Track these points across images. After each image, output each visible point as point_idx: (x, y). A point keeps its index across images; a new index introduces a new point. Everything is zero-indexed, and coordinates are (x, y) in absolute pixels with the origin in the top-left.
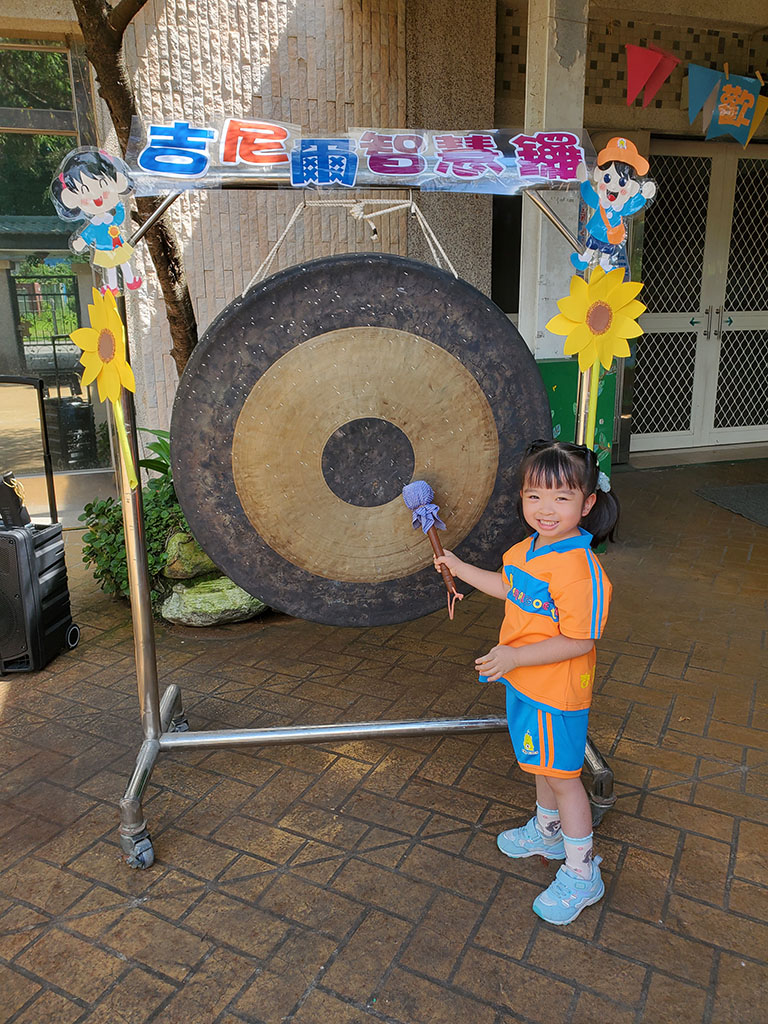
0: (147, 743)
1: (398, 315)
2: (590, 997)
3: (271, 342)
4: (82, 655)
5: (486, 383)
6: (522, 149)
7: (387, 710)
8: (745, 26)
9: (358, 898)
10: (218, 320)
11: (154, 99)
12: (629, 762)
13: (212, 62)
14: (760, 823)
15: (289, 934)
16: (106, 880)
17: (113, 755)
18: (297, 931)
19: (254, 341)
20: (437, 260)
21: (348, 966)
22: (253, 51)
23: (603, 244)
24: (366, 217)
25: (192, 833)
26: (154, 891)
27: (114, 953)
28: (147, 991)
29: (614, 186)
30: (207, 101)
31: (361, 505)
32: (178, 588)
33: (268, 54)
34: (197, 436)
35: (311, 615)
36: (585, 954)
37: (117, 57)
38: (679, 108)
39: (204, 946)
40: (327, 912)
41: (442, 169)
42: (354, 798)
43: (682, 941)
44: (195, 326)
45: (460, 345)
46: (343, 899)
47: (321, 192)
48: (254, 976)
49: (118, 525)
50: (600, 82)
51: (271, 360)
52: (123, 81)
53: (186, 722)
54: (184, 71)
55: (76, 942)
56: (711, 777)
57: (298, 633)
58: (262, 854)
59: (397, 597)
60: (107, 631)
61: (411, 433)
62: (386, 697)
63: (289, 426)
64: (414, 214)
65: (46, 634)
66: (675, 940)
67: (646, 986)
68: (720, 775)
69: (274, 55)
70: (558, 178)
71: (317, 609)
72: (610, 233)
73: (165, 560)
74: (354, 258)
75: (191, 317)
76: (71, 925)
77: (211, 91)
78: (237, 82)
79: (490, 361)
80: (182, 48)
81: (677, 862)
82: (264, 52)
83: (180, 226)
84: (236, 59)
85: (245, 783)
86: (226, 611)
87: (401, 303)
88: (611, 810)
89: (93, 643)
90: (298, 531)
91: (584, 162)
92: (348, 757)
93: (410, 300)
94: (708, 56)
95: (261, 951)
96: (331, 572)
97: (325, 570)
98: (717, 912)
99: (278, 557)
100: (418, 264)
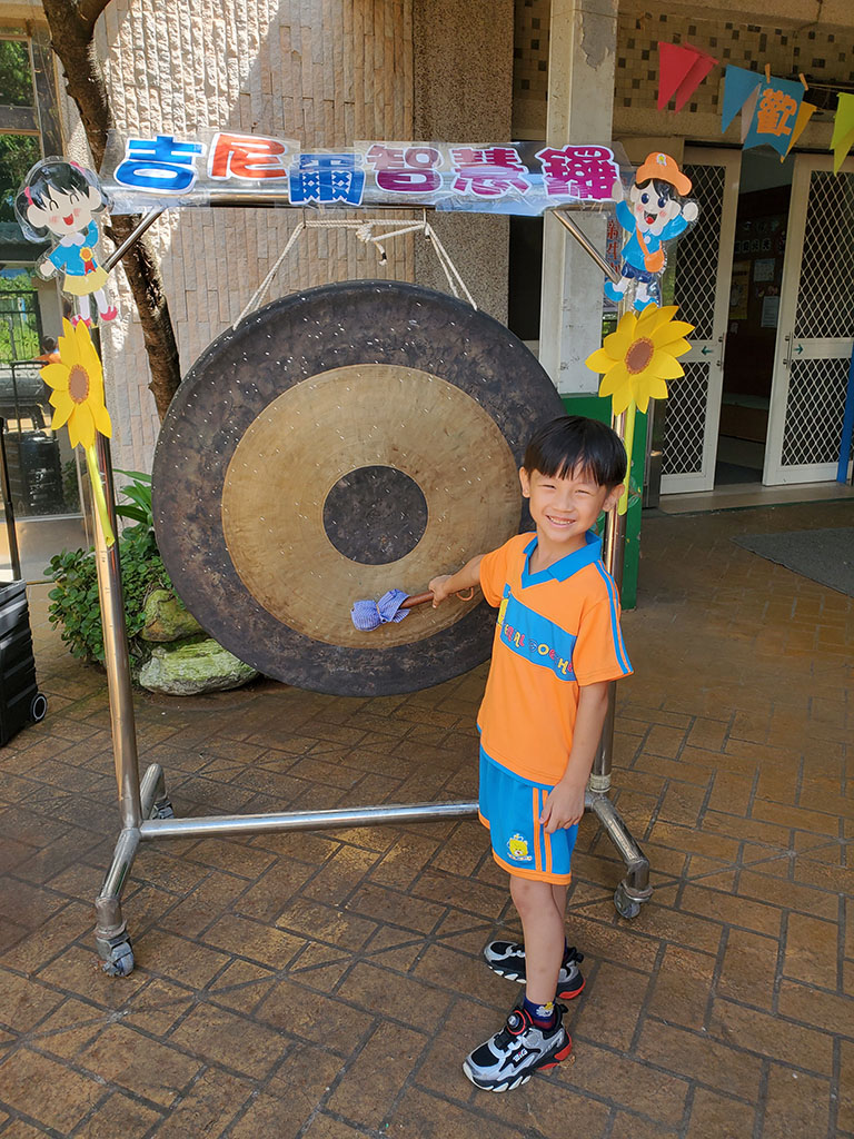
0: (125, 832)
1: (409, 351)
2: (627, 1117)
3: (266, 381)
4: (49, 729)
5: (508, 427)
6: (549, 164)
7: (396, 790)
8: (789, 22)
9: (368, 1007)
10: (206, 355)
11: (128, 96)
12: (665, 847)
13: (193, 54)
14: (810, 916)
15: (290, 1050)
16: (80, 991)
17: (86, 844)
18: (299, 1047)
19: (247, 379)
20: (453, 288)
21: (357, 1087)
22: (240, 42)
23: (640, 271)
24: (374, 239)
25: (178, 935)
26: (136, 1003)
27: (91, 1076)
28: (130, 1120)
29: (652, 207)
30: (188, 98)
31: (367, 562)
32: (157, 652)
33: (258, 45)
34: (182, 486)
35: (311, 684)
36: (621, 1067)
37: (87, 51)
38: (716, 112)
39: (194, 1067)
40: (332, 1024)
41: (460, 186)
42: (360, 892)
43: (727, 1051)
44: (177, 356)
45: (479, 384)
46: (349, 1009)
47: (322, 211)
48: (251, 1100)
49: (91, 580)
50: (629, 82)
51: (266, 401)
52: (94, 78)
53: (170, 806)
54: (161, 64)
55: (47, 1064)
56: (754, 863)
57: (293, 702)
58: (258, 957)
59: (407, 664)
60: (77, 701)
61: (424, 482)
62: (394, 776)
63: (287, 475)
64: (429, 237)
65: (9, 706)
66: (720, 1050)
67: (689, 1103)
68: (764, 861)
69: (266, 45)
70: (590, 198)
71: (318, 678)
72: (648, 259)
73: (143, 621)
74: (361, 287)
75: (173, 347)
76: (41, 1044)
77: (193, 87)
78: (222, 77)
79: (513, 402)
80: (159, 37)
81: (720, 961)
82: (252, 44)
83: (158, 241)
84: (221, 51)
85: (236, 876)
86: (213, 678)
87: (412, 338)
88: (646, 902)
89: (62, 715)
90: (297, 592)
91: (618, 178)
92: (353, 845)
93: (423, 334)
94: (748, 55)
95: (258, 1071)
96: (333, 636)
97: (326, 634)
98: (766, 1016)
99: (274, 621)
100: (433, 294)
